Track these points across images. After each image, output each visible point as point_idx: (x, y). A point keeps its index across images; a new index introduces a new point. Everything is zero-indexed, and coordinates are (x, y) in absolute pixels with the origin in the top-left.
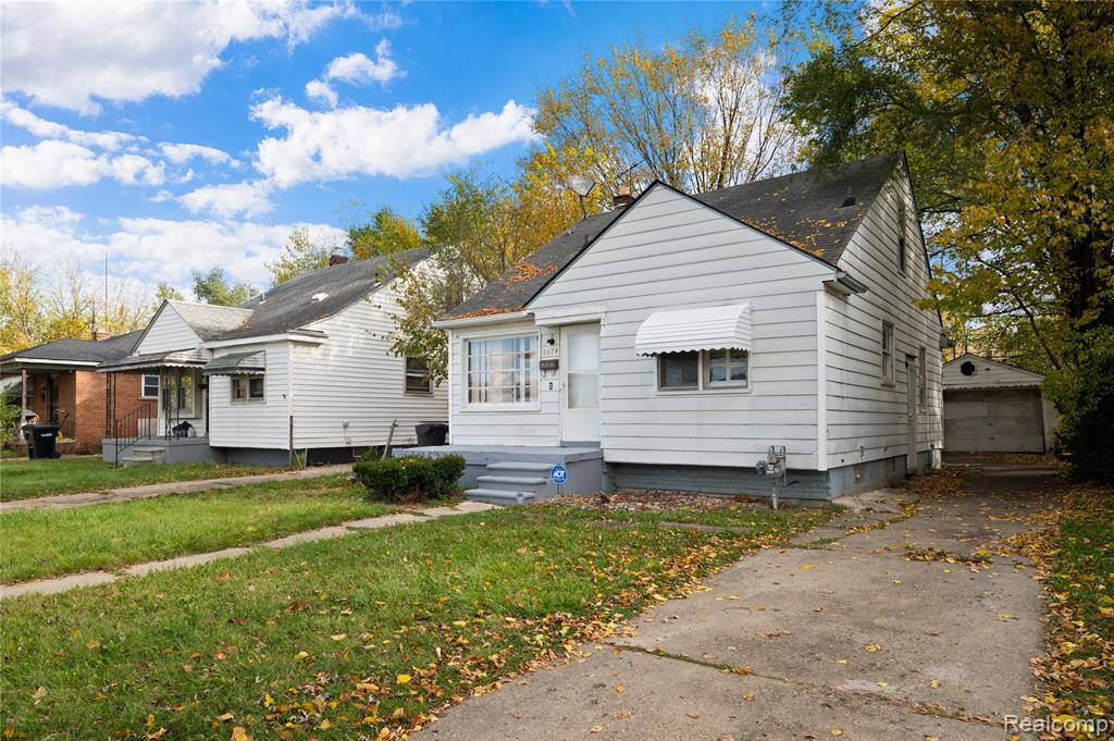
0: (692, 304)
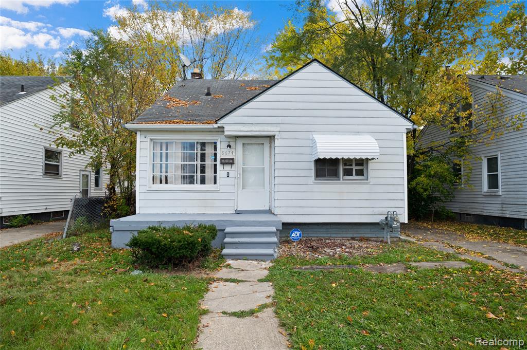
0: (336, 132)
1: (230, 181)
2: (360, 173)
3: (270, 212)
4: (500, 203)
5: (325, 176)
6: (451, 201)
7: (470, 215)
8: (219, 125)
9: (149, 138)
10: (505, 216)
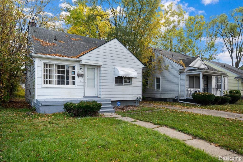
1: (82, 84)
2: (129, 82)
3: (97, 97)
4: (160, 93)
5: (118, 83)
6: (145, 93)
7: (150, 98)
8: (79, 59)
9: (42, 61)
10: (161, 97)
